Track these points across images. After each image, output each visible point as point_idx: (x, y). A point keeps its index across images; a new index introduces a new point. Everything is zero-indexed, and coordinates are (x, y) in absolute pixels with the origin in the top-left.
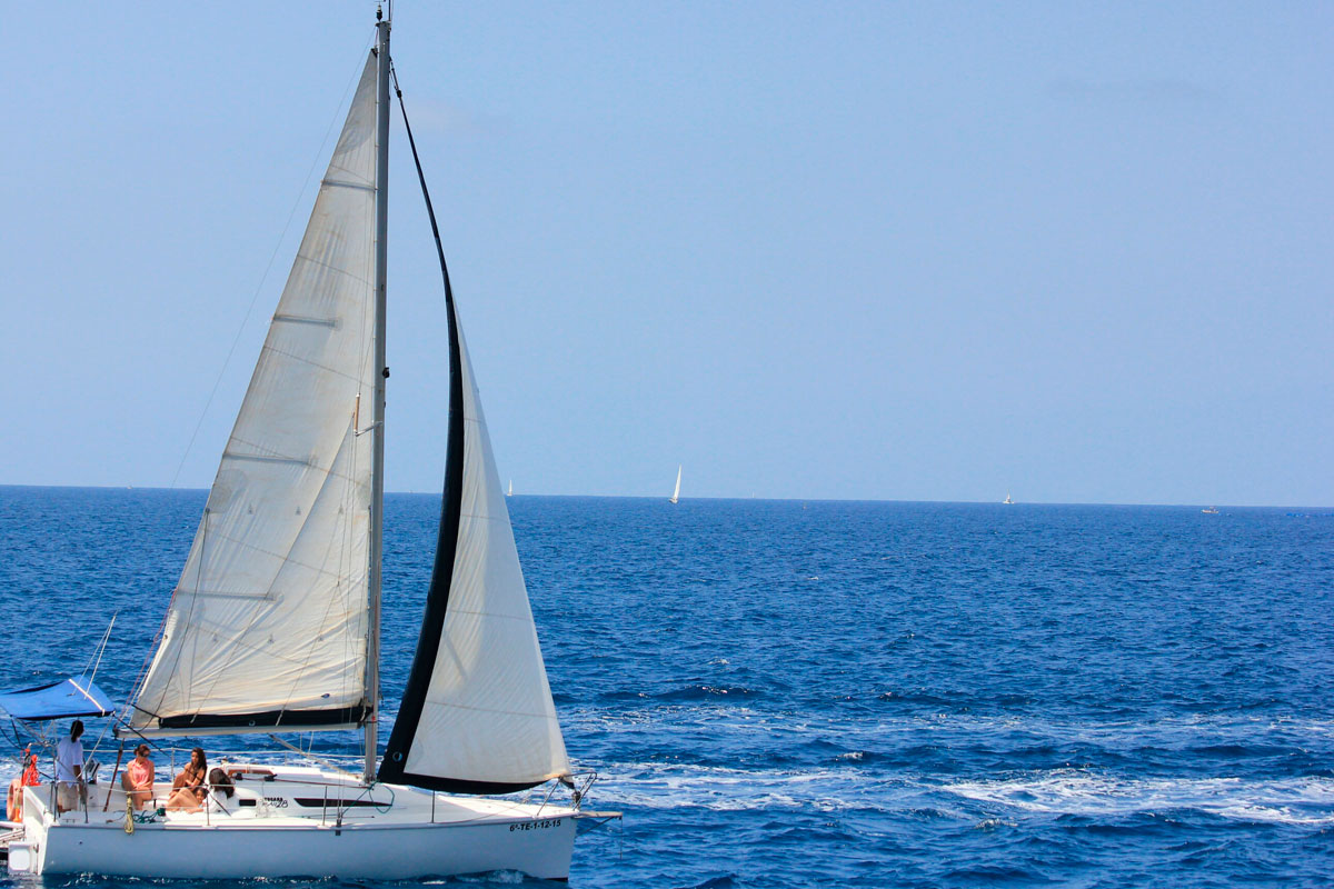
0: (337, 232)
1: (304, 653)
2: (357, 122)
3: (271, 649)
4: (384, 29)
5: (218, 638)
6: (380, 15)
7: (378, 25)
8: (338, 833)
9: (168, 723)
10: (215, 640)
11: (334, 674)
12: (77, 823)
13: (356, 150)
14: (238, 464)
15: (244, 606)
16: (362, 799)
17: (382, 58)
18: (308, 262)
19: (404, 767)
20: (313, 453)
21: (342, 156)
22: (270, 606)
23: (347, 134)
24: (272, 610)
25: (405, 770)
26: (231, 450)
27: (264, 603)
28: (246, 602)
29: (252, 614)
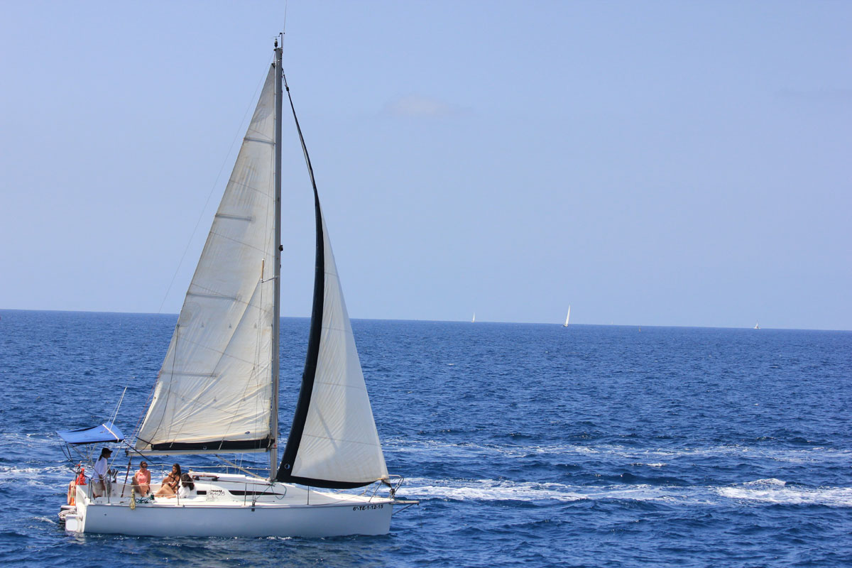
0: (253, 167)
1: (234, 408)
2: (264, 105)
3: (215, 405)
4: (279, 52)
5: (185, 399)
6: (276, 45)
7: (275, 50)
8: (253, 510)
9: (157, 447)
10: (183, 400)
12: (103, 504)
13: (263, 121)
14: (195, 299)
15: (199, 380)
16: (267, 491)
17: (278, 69)
18: (235, 184)
19: (291, 472)
20: (238, 293)
21: (255, 124)
22: (215, 380)
23: (257, 112)
24: (216, 383)
25: (292, 475)
26: (191, 291)
27: (211, 378)
28: (201, 378)
29: (204, 385)
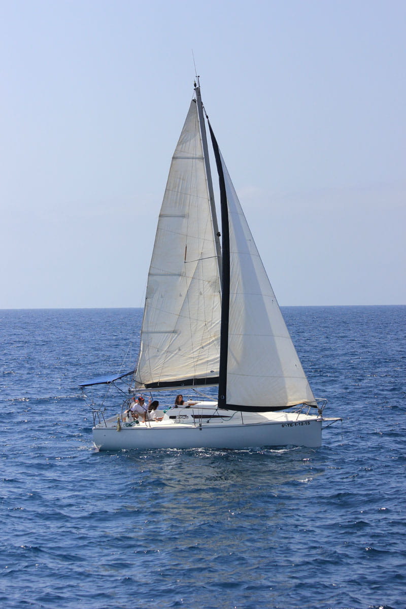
0: (182, 177)
1: (196, 354)
2: (188, 131)
3: (180, 353)
4: (198, 91)
5: (159, 350)
6: (195, 85)
7: (195, 89)
8: (201, 429)
9: (148, 386)
10: (158, 351)
11: (213, 362)
12: (103, 428)
13: (188, 143)
14: (155, 278)
15: (166, 336)
16: (215, 415)
17: (198, 104)
18: (170, 192)
19: (226, 401)
20: (183, 271)
21: (181, 146)
22: (176, 335)
23: (182, 137)
24: (177, 337)
25: (227, 403)
26: (152, 272)
27: (174, 334)
28: (167, 334)
29: (170, 339)
